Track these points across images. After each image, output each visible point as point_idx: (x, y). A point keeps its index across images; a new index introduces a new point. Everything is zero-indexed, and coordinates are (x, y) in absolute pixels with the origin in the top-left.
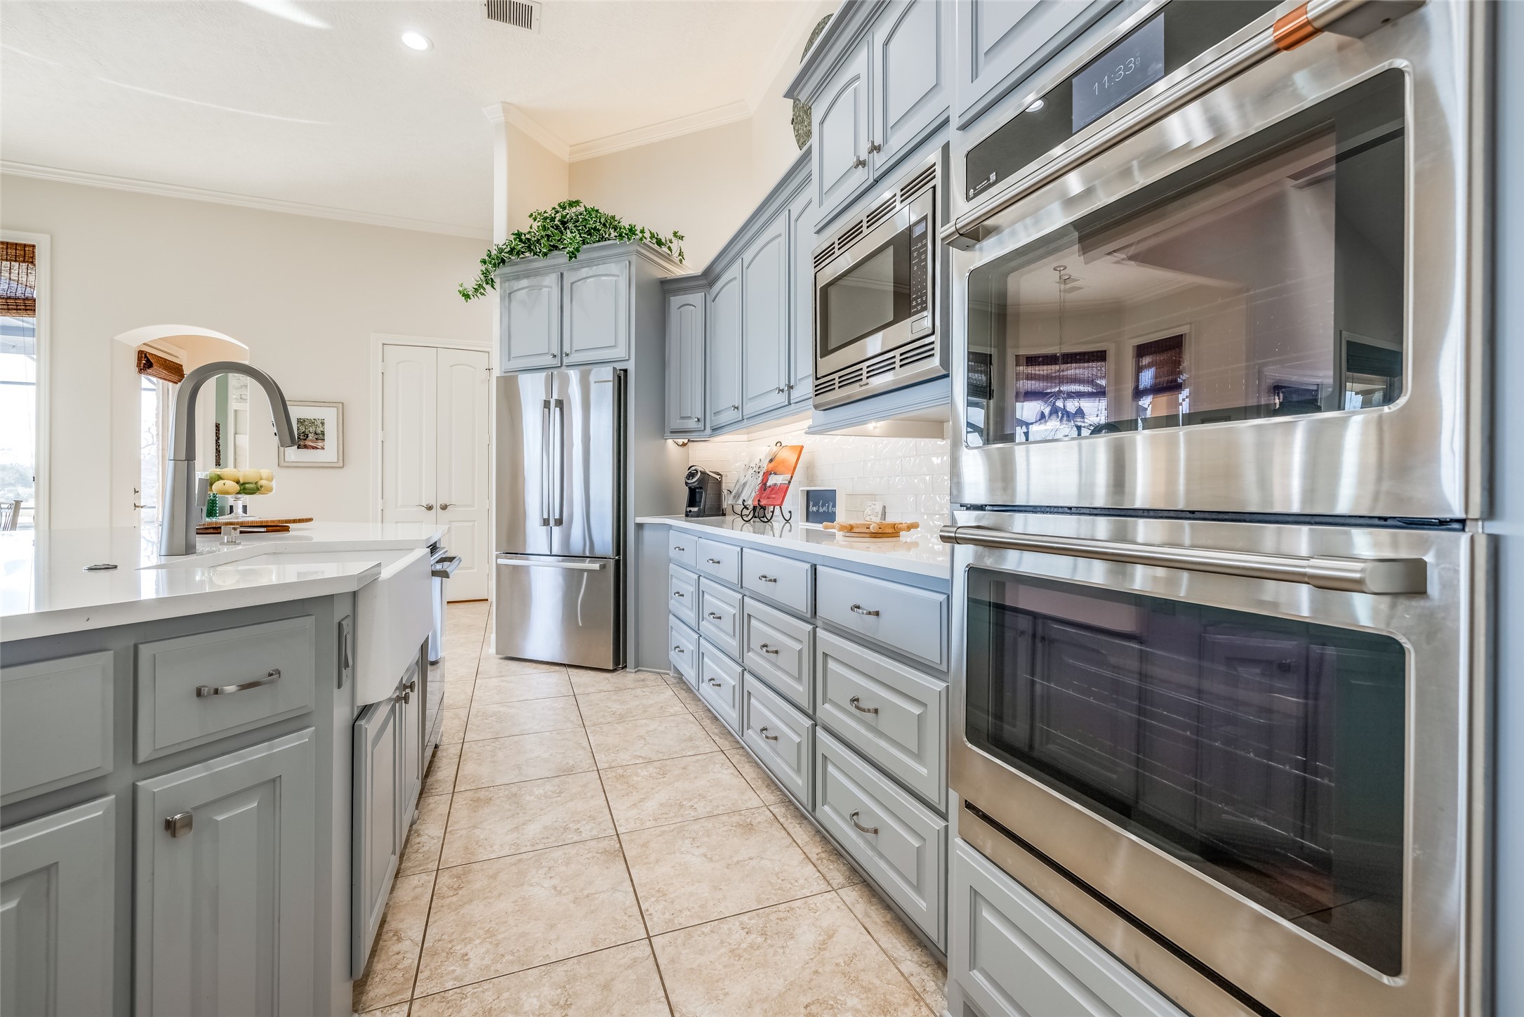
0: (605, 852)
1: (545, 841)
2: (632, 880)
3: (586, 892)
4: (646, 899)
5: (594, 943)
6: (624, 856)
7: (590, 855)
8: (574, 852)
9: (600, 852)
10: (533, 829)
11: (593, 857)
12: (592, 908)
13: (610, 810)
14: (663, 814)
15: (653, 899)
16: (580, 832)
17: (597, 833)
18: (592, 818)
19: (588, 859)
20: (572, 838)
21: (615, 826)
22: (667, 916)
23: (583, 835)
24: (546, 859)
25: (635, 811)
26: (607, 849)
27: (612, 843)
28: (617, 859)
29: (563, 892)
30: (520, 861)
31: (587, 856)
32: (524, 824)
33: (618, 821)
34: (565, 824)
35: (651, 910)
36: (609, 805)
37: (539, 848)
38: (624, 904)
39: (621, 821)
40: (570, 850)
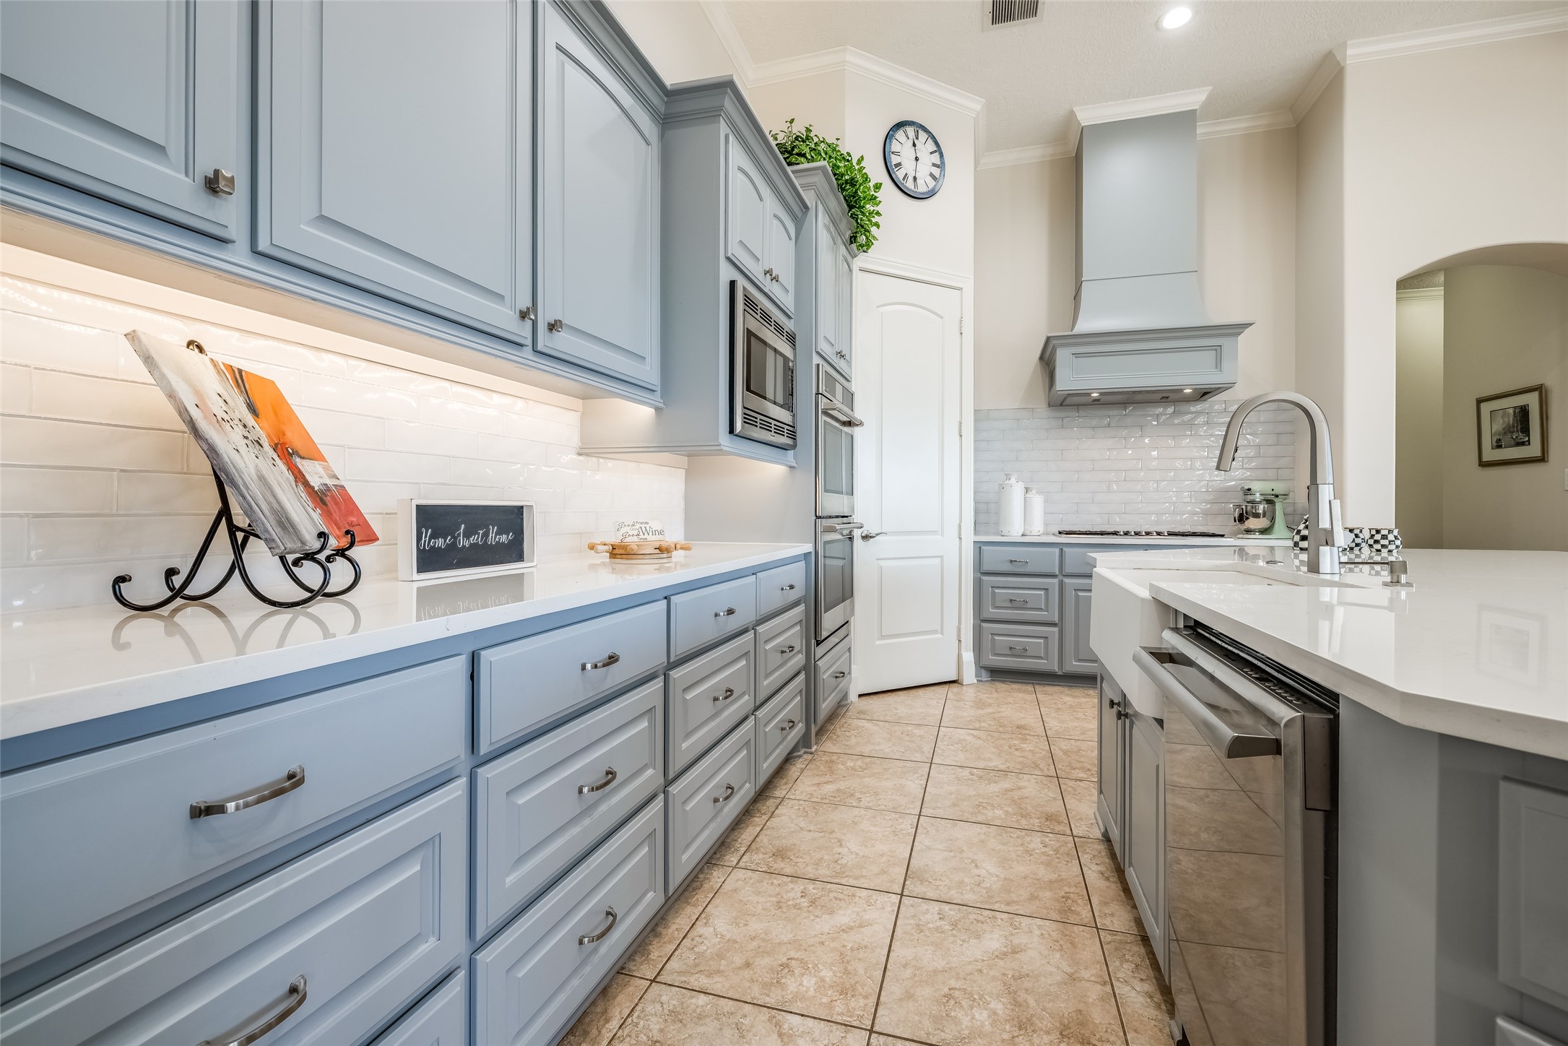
0: (922, 881)
1: (980, 918)
2: (912, 850)
3: (952, 854)
4: (908, 834)
5: (956, 824)
6: (907, 871)
7: (938, 883)
8: (953, 892)
9: (927, 883)
10: (993, 941)
11: (936, 880)
12: (950, 842)
13: (894, 932)
14: (840, 900)
15: (904, 832)
16: (939, 914)
17: (923, 905)
18: (920, 929)
19: (941, 880)
20: (950, 910)
21: (899, 907)
22: (901, 820)
23: (937, 908)
24: (981, 896)
25: (867, 916)
26: (919, 882)
27: (911, 887)
28: (915, 870)
29: (970, 861)
30: (1008, 904)
31: (942, 883)
32: (1005, 954)
33: (893, 911)
34: (954, 932)
35: (910, 827)
36: (891, 941)
37: (988, 912)
38: (926, 837)
39: (890, 909)
40: (956, 896)
